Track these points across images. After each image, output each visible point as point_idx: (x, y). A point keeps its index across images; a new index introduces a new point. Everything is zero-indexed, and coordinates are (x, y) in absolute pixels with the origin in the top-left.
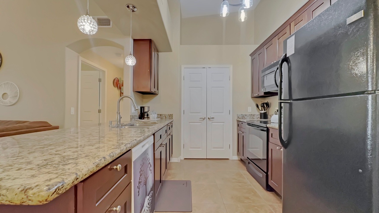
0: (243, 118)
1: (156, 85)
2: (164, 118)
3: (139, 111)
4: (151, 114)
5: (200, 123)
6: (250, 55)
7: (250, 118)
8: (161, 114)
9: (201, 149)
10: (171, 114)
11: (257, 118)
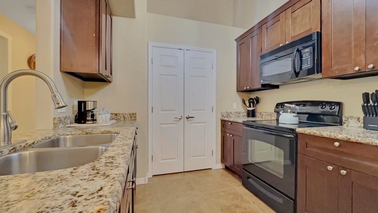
0: (228, 116)
1: (109, 65)
2: (121, 119)
3: (76, 109)
4: (100, 114)
5: (175, 125)
6: (236, 40)
7: (235, 117)
8: (116, 113)
9: (176, 160)
10: (133, 114)
11: (243, 116)
